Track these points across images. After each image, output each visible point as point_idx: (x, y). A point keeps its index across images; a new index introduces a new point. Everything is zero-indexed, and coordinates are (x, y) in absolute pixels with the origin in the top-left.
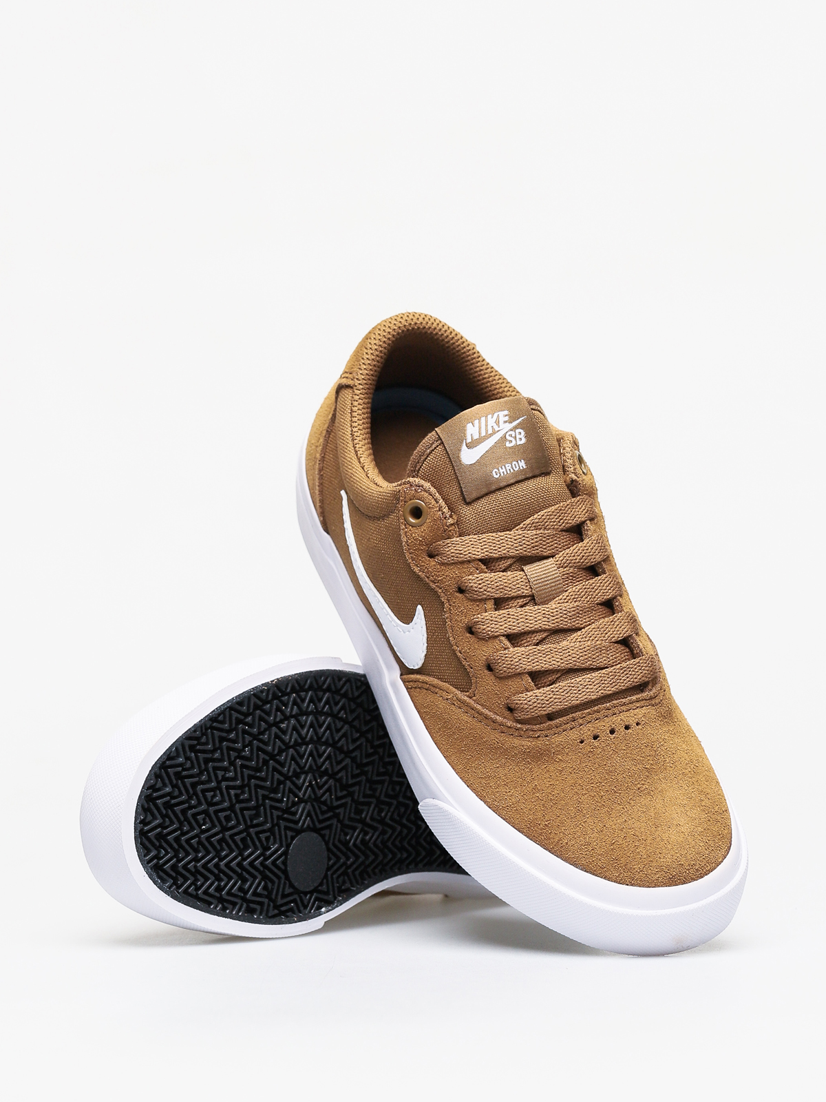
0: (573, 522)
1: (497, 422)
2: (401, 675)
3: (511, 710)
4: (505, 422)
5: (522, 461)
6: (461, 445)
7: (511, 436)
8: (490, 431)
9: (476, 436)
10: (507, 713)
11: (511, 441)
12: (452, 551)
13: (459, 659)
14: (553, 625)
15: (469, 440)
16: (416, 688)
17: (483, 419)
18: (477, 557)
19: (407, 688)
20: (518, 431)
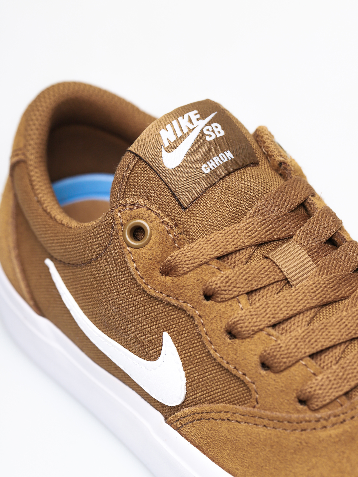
0: (299, 201)
1: (190, 121)
2: (166, 419)
3: (302, 402)
4: (198, 120)
5: (228, 151)
6: (160, 152)
7: (208, 130)
8: (186, 131)
9: (173, 139)
10: (300, 407)
11: (210, 136)
12: (184, 260)
13: (227, 370)
14: (318, 301)
15: (167, 144)
16: (187, 423)
17: (175, 123)
18: (212, 256)
19: (177, 429)
20: (214, 125)
